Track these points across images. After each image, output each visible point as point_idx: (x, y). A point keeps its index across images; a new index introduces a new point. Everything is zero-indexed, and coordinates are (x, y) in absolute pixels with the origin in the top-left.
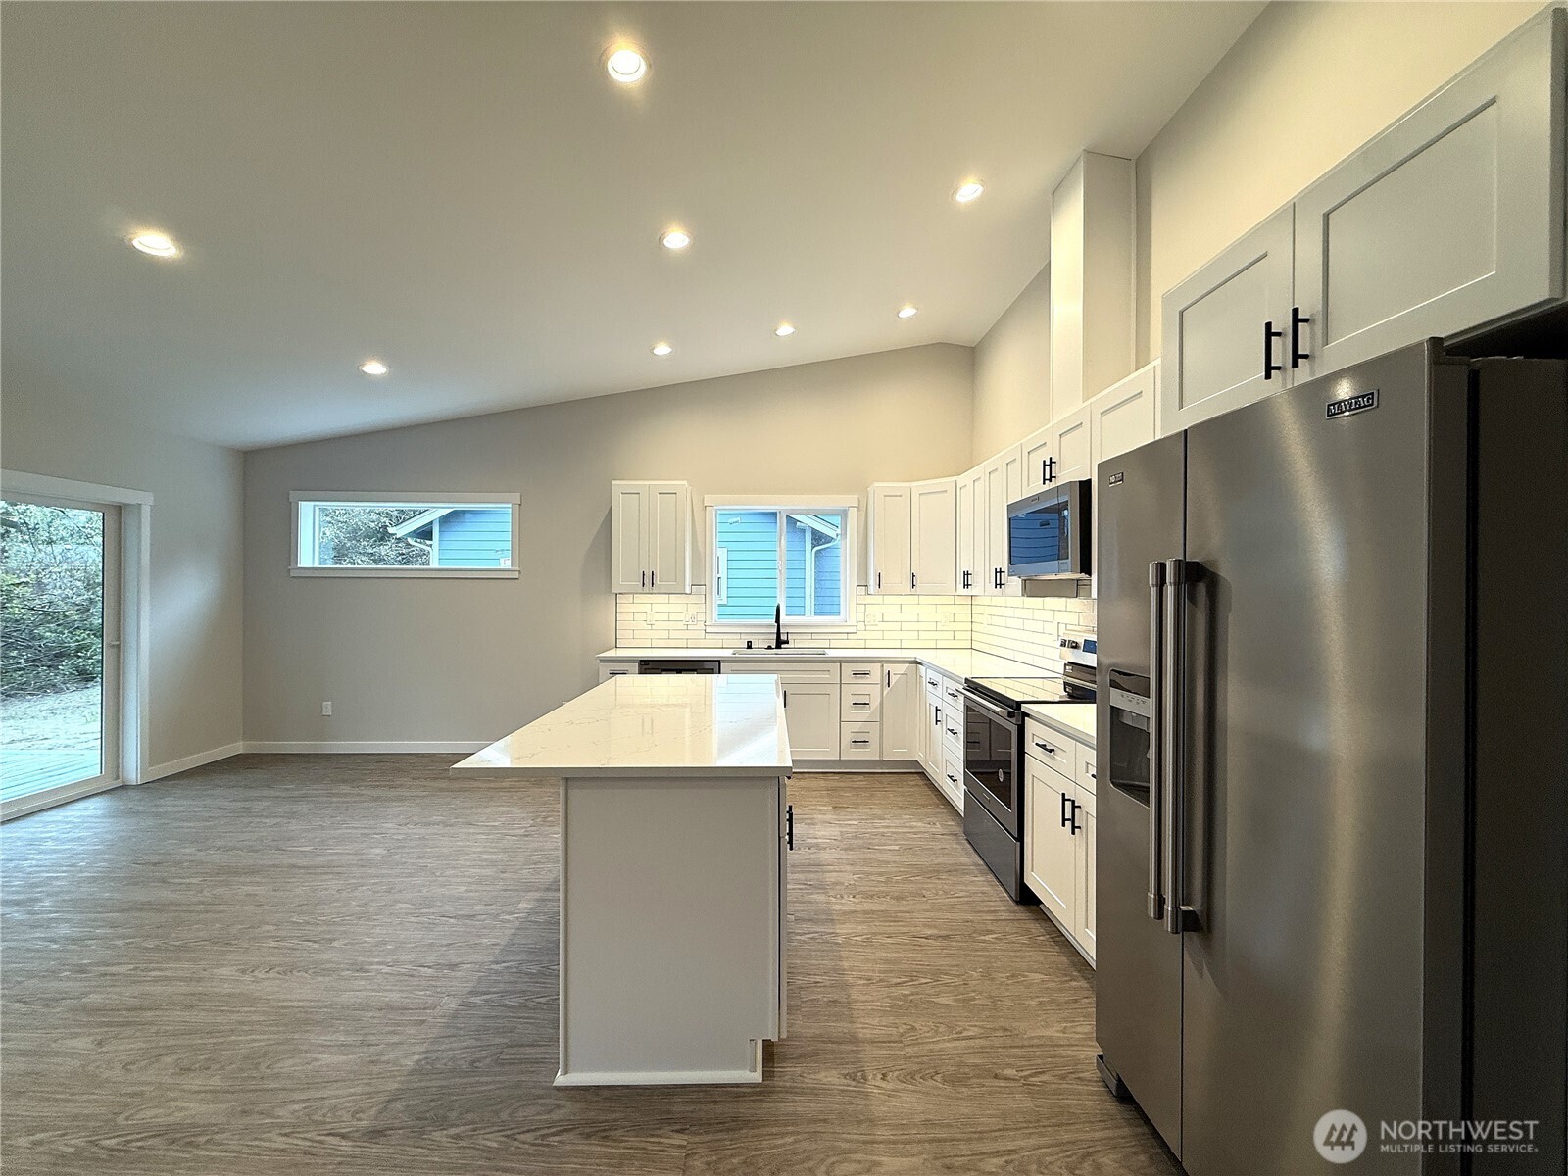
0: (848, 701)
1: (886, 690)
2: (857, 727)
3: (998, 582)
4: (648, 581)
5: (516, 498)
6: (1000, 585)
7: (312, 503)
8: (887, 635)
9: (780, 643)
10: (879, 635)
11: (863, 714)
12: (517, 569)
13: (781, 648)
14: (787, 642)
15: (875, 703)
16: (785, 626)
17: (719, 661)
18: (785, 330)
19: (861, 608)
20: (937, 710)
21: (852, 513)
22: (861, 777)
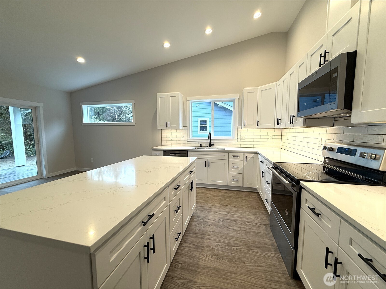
0: (231, 166)
1: (245, 163)
2: (234, 175)
3: (292, 121)
4: (168, 125)
5: (133, 101)
6: (293, 122)
7: (86, 106)
8: (248, 143)
9: (211, 145)
10: (245, 143)
11: (237, 170)
12: (134, 122)
13: (211, 147)
14: (213, 145)
15: (241, 167)
16: (213, 140)
17: (188, 151)
18: (209, 31)
19: (239, 134)
20: (262, 172)
21: (237, 101)
22: (235, 192)
